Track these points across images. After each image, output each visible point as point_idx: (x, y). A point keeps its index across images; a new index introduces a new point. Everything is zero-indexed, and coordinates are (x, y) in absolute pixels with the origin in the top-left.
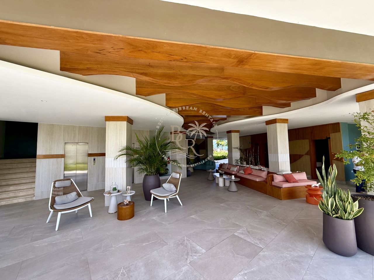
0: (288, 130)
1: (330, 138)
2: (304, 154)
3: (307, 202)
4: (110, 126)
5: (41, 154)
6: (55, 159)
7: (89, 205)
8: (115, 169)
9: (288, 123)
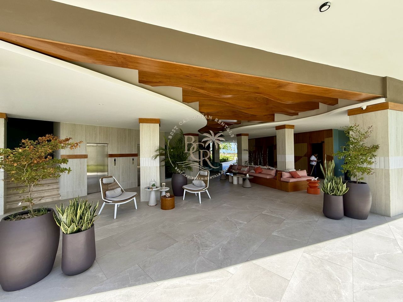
0: (294, 134)
1: (324, 142)
2: (303, 155)
3: (308, 192)
4: (144, 128)
5: (65, 154)
6: (79, 159)
7: (135, 198)
8: (149, 167)
9: (294, 129)
